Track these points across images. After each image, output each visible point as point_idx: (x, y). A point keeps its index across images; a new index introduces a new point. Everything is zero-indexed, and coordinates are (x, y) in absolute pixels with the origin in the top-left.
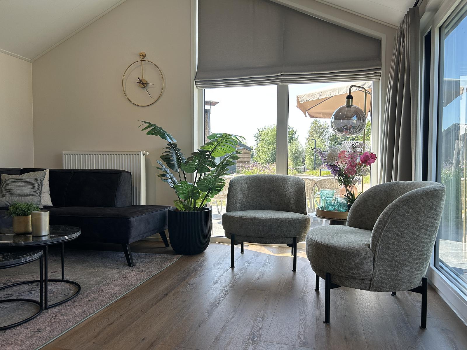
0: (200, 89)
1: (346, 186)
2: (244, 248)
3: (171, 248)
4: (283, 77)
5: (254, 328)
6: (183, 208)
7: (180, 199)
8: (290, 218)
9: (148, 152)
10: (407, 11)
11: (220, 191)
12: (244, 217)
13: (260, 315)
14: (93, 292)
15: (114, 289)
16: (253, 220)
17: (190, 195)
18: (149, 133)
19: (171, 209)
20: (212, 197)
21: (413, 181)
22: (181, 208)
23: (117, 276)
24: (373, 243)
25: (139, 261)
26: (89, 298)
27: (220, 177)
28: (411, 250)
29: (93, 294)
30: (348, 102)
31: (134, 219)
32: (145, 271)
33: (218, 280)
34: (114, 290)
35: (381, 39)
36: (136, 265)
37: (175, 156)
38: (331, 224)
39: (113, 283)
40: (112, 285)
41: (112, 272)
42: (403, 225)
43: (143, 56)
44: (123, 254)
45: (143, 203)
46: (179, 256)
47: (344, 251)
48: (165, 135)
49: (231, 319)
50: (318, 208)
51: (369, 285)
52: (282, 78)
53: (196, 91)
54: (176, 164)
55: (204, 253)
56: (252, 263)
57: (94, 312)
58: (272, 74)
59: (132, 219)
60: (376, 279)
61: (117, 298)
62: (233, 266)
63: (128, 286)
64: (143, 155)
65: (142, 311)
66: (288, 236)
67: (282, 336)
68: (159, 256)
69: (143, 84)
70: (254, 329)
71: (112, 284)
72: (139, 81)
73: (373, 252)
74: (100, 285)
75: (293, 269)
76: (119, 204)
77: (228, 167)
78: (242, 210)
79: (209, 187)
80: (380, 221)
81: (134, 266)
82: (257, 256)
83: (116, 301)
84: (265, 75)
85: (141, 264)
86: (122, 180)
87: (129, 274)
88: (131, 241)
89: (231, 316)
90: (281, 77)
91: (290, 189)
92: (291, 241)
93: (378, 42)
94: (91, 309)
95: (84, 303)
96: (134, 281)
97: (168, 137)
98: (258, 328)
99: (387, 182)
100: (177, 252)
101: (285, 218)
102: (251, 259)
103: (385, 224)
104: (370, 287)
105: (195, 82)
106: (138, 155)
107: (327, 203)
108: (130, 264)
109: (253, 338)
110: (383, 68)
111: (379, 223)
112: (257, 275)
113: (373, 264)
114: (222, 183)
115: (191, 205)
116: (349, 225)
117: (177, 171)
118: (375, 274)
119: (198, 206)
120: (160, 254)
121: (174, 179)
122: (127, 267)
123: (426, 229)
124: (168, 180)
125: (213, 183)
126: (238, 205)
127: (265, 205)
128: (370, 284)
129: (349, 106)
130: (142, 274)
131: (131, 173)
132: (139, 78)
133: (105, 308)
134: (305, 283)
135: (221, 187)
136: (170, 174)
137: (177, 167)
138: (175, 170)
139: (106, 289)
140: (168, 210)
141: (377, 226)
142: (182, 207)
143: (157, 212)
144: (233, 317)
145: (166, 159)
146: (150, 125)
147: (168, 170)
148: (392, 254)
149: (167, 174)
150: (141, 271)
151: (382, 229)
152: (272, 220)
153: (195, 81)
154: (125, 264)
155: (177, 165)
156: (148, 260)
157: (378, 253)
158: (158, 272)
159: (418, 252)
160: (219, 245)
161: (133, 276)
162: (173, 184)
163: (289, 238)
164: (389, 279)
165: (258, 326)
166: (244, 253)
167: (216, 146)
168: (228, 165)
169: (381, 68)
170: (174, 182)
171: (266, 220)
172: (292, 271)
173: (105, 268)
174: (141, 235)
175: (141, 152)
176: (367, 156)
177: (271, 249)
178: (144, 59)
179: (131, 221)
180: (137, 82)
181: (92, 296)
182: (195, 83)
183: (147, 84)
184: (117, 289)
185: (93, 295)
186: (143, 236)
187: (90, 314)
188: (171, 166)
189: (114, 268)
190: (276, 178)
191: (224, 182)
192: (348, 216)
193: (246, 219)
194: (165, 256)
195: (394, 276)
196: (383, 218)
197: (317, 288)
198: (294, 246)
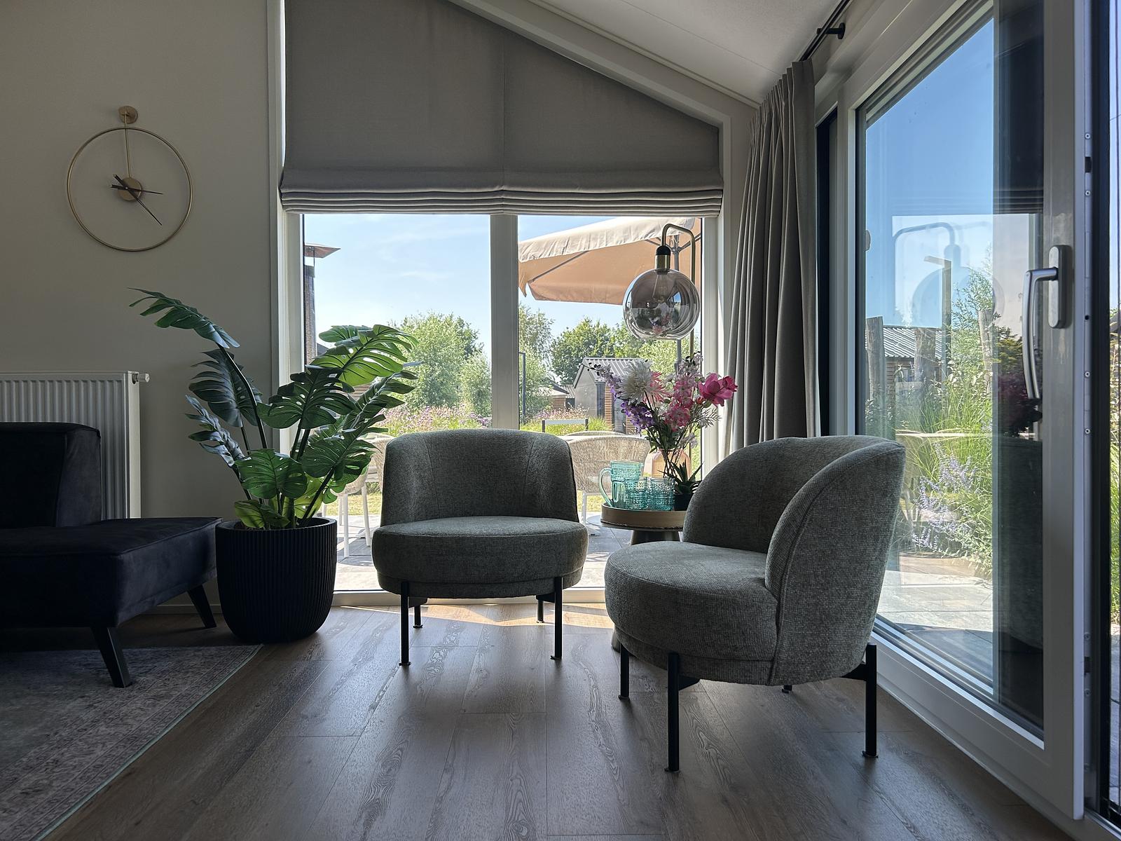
0: (293, 212)
1: (665, 454)
2: (422, 614)
3: (223, 627)
4: (506, 196)
5: (512, 806)
6: (258, 522)
7: (249, 498)
8: (547, 532)
9: (147, 375)
10: (788, 69)
11: (358, 473)
12: (434, 535)
13: (515, 773)
14: (30, 768)
15: (91, 753)
16: (460, 542)
17: (279, 486)
18: (163, 323)
19: (225, 524)
20: (340, 488)
22: (253, 522)
23: (88, 716)
24: (772, 576)
25: (141, 670)
26: (23, 786)
27: (358, 439)
28: (849, 585)
29: (30, 775)
30: (660, 262)
31: (132, 557)
32: (167, 696)
33: (378, 699)
34: (92, 756)
35: (722, 123)
36: (136, 682)
37: (229, 384)
38: (638, 540)
39: (84, 737)
40: (80, 743)
41: (68, 707)
42: (835, 532)
43: (130, 116)
44: (96, 657)
45: (135, 512)
46: (255, 649)
47: (712, 599)
48: (210, 329)
49: (446, 792)
50: (606, 504)
51: (768, 672)
52: (503, 200)
53: (281, 217)
54: (234, 405)
55: (316, 635)
56: (449, 648)
57: (51, 825)
58: (480, 187)
59: (127, 557)
60: (783, 656)
61: (108, 776)
62: (405, 662)
63: (132, 740)
64: (134, 382)
65: (194, 802)
66: (544, 576)
67: (584, 817)
68: (197, 653)
69: (132, 191)
70: (511, 809)
71: (80, 741)
72: (117, 183)
73: (775, 596)
74: (45, 747)
75: (554, 655)
76: (67, 518)
77: (383, 411)
78: (422, 520)
79: (329, 462)
80: (787, 526)
81: (131, 684)
82: (456, 631)
83: (109, 787)
84: (464, 187)
85: (150, 678)
86: (76, 451)
87: (124, 709)
88: (123, 616)
89: (443, 786)
90: (501, 195)
91: (537, 463)
92: (548, 587)
93: (714, 131)
94: (38, 818)
95: (10, 800)
96: (145, 726)
97: (216, 333)
98: (521, 805)
100: (242, 636)
101: (535, 533)
102: (445, 640)
103: (798, 531)
104: (770, 676)
105: (281, 195)
106: (120, 382)
107: (628, 492)
108: (118, 680)
109: (518, 832)
110: (726, 189)
111: (784, 530)
112: (474, 678)
113: (777, 624)
114: (363, 453)
115: (280, 512)
116: (689, 540)
117: (236, 424)
118: (782, 646)
119: (299, 514)
120: (197, 648)
121: (233, 444)
122: (112, 690)
123: (876, 539)
124: (217, 448)
125: (340, 454)
126: (412, 507)
127: (475, 502)
128: (772, 668)
129: (662, 270)
130: (164, 703)
131: (98, 432)
132: (117, 177)
133: (83, 809)
134: (592, 683)
135: (362, 463)
136: (222, 433)
137: (236, 412)
138: (231, 421)
139: (67, 755)
140: (217, 527)
141: (781, 536)
142: (255, 518)
143: (187, 536)
144: (449, 788)
145: (207, 392)
146: (163, 302)
147: (216, 421)
148: (814, 597)
149: (215, 431)
150: (158, 698)
151: (793, 543)
152: (505, 538)
153: (280, 191)
154: (101, 682)
155: (237, 408)
156: (166, 665)
157: (787, 597)
158: (208, 695)
159: (862, 590)
160: (350, 614)
161: (138, 711)
162: (232, 459)
163: (544, 579)
164: (809, 653)
165: (520, 801)
166: (421, 627)
167: (353, 357)
168: (383, 406)
169: (722, 190)
170: (232, 453)
171: (492, 539)
172: (552, 658)
173: (44, 699)
174: (149, 600)
175: (127, 373)
176: (717, 383)
177: (486, 611)
178: (131, 126)
179: (122, 562)
180: (114, 186)
181: (27, 779)
182: (281, 197)
183: (142, 191)
184: (99, 752)
185: (29, 780)
186: (153, 602)
187: (41, 831)
188: (222, 411)
189: (71, 697)
190: (499, 438)
191: (369, 449)
192: (684, 518)
193: (441, 539)
194: (213, 650)
195: (819, 646)
196: (791, 518)
197: (624, 695)
198: (556, 598)
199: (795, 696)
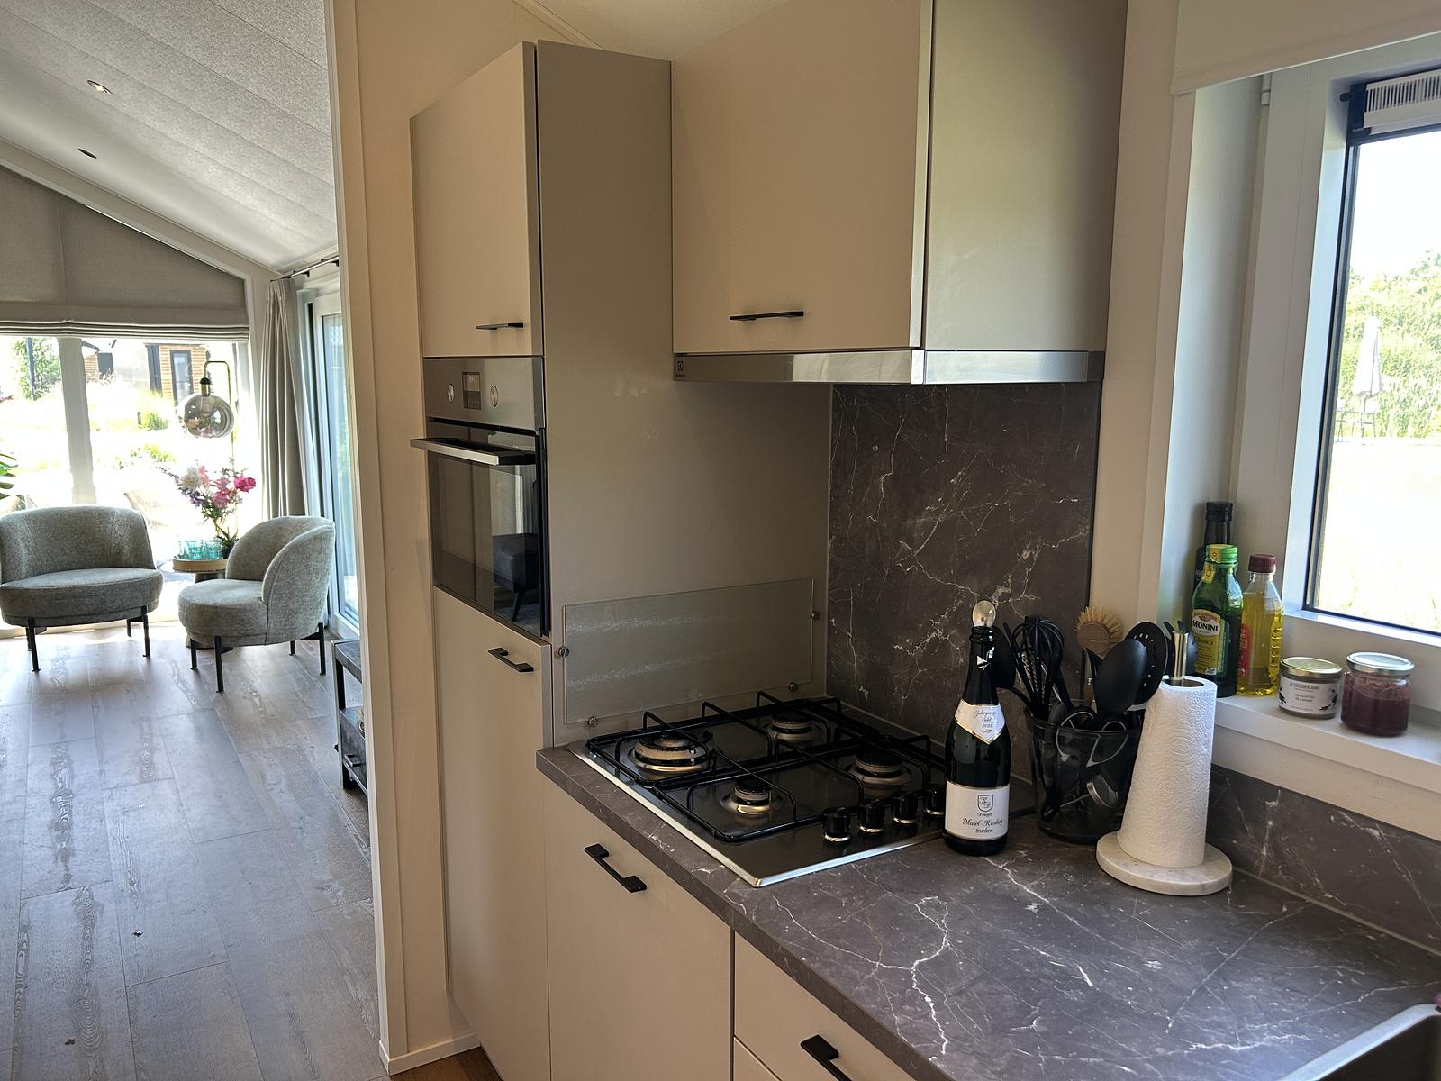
8: (134, 579)
12: (52, 587)
16: (74, 591)
21: (307, 516)
24: (265, 596)
28: (304, 596)
30: (204, 389)
35: (245, 280)
42: (294, 572)
47: (233, 609)
50: (175, 557)
52: (68, 324)
58: (49, 321)
60: (271, 631)
66: (133, 606)
73: (266, 605)
75: (145, 654)
78: (35, 577)
80: (271, 571)
82: (65, 649)
84: (35, 320)
90: (65, 326)
91: (119, 530)
92: (135, 613)
99: (273, 517)
101: (126, 581)
103: (276, 573)
104: (265, 641)
110: (252, 326)
111: (269, 574)
113: (267, 617)
116: (230, 577)
118: (270, 627)
127: (70, 560)
128: (266, 637)
129: (205, 395)
134: (173, 667)
141: (268, 577)
148: (285, 603)
151: (274, 579)
157: (271, 605)
159: (311, 597)
163: (135, 608)
164: (286, 629)
169: (249, 328)
171: (94, 587)
176: (243, 481)
190: (85, 512)
192: (227, 564)
193: (57, 589)
195: (289, 625)
197: (194, 667)
198: (143, 619)
199: (296, 656)
